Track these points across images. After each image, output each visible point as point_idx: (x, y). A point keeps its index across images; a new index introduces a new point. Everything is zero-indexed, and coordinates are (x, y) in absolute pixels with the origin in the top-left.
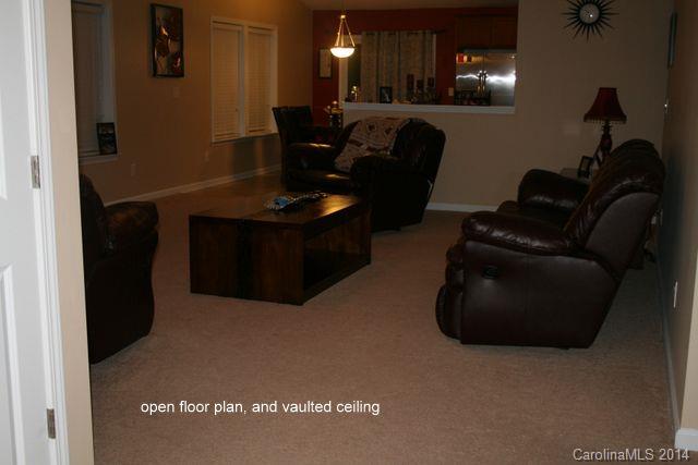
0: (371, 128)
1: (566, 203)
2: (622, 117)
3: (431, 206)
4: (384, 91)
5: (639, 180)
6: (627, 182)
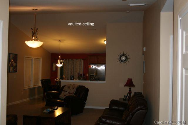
0: (69, 87)
3: (86, 107)
4: (72, 77)
5: (142, 107)
6: (139, 107)
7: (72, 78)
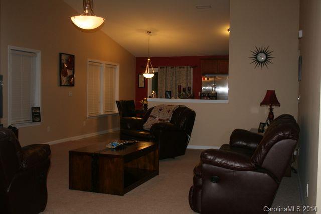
0: (161, 110)
1: (253, 145)
2: (278, 104)
4: (167, 93)
5: (287, 133)
6: (281, 134)
7: (168, 95)
